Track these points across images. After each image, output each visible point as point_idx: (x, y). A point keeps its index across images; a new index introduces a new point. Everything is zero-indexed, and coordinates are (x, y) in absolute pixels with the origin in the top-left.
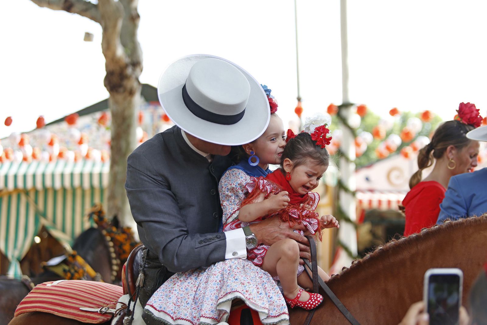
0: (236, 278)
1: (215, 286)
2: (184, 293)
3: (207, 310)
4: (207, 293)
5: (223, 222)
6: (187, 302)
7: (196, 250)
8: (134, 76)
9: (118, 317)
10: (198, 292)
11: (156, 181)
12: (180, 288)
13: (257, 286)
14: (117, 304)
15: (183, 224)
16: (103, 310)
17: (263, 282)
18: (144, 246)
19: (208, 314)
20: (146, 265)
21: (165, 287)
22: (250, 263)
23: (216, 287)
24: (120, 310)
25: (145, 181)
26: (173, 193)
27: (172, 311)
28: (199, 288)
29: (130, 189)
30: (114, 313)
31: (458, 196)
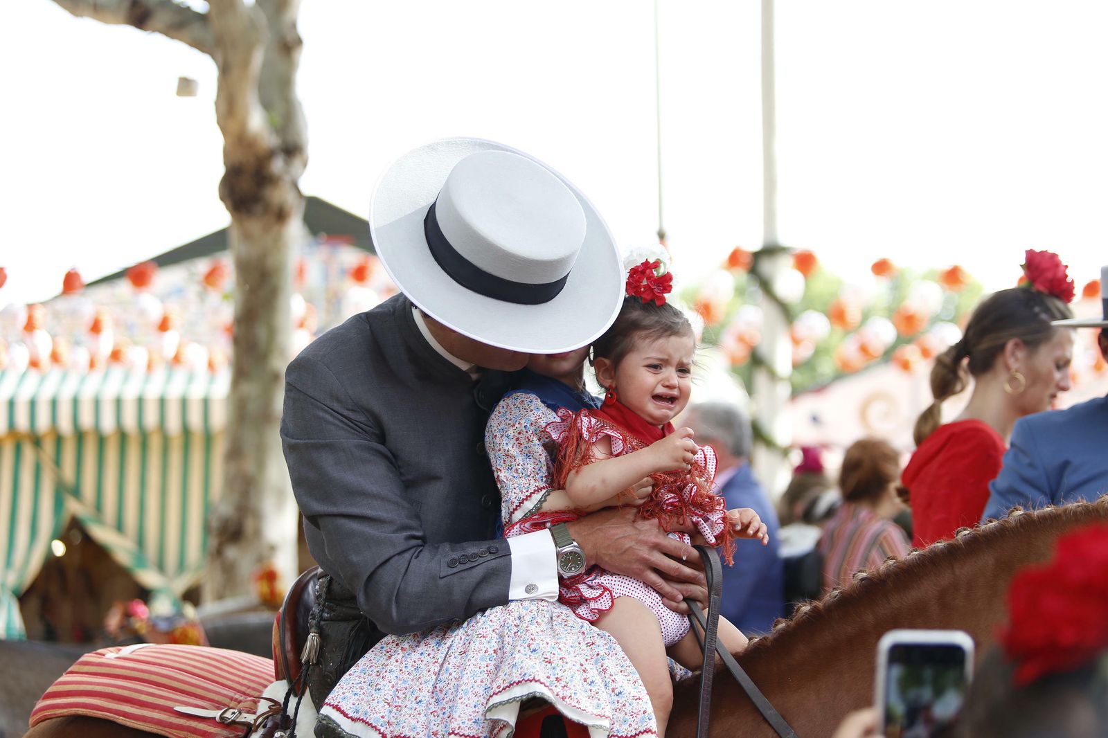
0: (532, 647)
1: (483, 664)
2: (411, 677)
3: (465, 718)
4: (465, 680)
5: (504, 520)
6: (416, 698)
7: (442, 582)
8: (287, 178)
9: (261, 731)
10: (444, 676)
11: (351, 422)
12: (401, 666)
13: (582, 665)
14: (259, 701)
15: (413, 523)
16: (228, 715)
17: (598, 655)
18: (320, 570)
19: (466, 729)
20: (326, 615)
21: (368, 663)
22: (565, 611)
23: (487, 666)
24: (267, 716)
25: (327, 422)
26: (391, 452)
27: (382, 719)
28: (445, 665)
29: (294, 441)
30: (252, 722)
31: (1031, 465)
